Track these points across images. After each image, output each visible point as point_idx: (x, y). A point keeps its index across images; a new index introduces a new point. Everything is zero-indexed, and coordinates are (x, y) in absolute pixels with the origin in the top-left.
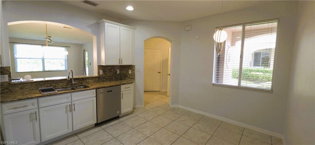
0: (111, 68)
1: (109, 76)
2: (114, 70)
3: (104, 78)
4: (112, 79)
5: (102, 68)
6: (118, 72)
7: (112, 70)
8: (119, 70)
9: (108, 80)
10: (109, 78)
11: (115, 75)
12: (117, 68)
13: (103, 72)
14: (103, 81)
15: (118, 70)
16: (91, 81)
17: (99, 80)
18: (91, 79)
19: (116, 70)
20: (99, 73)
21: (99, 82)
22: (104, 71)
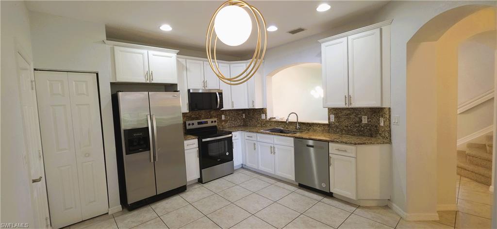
0: (349, 112)
1: (346, 126)
2: (355, 116)
3: (337, 128)
4: (352, 132)
5: (334, 112)
6: (365, 120)
7: (352, 116)
8: (366, 117)
9: (344, 132)
10: (345, 128)
11: (357, 125)
12: (362, 113)
13: (335, 118)
14: (335, 132)
15: (363, 117)
16: (319, 128)
17: (329, 130)
18: (318, 126)
19: (359, 116)
20: (329, 119)
21: (329, 132)
22: (337, 117)
